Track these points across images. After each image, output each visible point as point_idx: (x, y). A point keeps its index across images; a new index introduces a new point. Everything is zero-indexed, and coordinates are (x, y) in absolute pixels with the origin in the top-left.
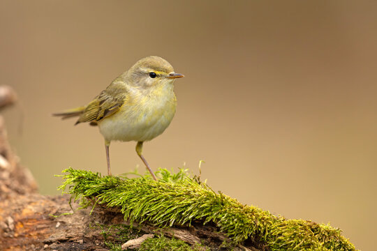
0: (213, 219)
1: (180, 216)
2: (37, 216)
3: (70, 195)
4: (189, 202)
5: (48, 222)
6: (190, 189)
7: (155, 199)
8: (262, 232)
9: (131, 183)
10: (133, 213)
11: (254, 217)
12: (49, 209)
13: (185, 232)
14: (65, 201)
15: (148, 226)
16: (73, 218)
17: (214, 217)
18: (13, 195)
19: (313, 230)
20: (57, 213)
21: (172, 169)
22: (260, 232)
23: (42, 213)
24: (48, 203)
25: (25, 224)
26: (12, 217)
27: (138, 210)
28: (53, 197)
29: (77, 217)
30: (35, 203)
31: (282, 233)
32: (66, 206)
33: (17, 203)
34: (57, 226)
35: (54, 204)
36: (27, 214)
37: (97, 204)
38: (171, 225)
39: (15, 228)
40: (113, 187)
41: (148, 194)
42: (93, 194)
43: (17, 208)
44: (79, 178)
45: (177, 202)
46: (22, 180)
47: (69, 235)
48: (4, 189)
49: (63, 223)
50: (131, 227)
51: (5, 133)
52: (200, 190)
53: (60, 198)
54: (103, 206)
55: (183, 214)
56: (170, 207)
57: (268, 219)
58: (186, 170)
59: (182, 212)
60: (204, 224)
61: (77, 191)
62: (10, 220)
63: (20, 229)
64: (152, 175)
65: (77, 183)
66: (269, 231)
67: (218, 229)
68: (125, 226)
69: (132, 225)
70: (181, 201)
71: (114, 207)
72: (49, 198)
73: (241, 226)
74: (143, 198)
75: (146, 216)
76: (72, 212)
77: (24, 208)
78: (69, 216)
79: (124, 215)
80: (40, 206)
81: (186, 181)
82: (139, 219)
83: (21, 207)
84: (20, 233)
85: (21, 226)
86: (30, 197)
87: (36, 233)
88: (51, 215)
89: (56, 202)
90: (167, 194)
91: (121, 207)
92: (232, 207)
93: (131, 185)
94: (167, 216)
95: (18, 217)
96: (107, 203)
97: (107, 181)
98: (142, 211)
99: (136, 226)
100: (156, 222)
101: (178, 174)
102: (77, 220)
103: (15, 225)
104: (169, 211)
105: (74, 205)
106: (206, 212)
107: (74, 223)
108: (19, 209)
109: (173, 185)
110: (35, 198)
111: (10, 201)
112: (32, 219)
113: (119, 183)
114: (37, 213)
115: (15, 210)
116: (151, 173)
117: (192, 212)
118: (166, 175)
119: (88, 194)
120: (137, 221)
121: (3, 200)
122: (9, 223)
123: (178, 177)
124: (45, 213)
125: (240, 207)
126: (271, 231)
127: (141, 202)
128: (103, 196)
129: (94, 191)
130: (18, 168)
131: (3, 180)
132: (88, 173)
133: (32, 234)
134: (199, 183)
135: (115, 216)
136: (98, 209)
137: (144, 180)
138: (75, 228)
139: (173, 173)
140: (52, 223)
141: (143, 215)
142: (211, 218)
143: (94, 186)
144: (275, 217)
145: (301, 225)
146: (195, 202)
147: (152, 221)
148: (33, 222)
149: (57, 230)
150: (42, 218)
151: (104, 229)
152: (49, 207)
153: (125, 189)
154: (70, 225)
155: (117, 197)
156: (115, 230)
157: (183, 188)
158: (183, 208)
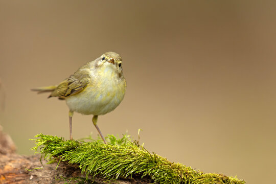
1: (124, 171)
2: (15, 171)
3: (41, 155)
4: (131, 160)
5: (24, 175)
6: (131, 151)
7: (105, 158)
9: (87, 145)
10: (88, 169)
11: (180, 172)
12: (24, 166)
13: (128, 183)
14: (37, 160)
15: (99, 178)
16: (43, 172)
17: (149, 172)
19: (224, 181)
20: (31, 168)
21: (118, 135)
22: (184, 183)
23: (19, 168)
24: (24, 161)
25: (6, 177)
27: (92, 167)
28: (27, 156)
29: (46, 171)
30: (14, 161)
31: (201, 183)
32: (37, 163)
34: (31, 178)
35: (28, 162)
36: (8, 169)
37: (61, 161)
38: (117, 178)
40: (73, 148)
41: (100, 154)
42: (58, 154)
44: (48, 142)
45: (121, 160)
46: (4, 144)
49: (35, 176)
50: (87, 179)
52: (139, 151)
53: (33, 157)
54: (66, 163)
55: (126, 169)
56: (117, 164)
57: (190, 173)
58: (128, 136)
59: (126, 168)
60: (142, 177)
61: (46, 151)
63: (3, 180)
64: (104, 140)
65: (45, 146)
66: (191, 183)
67: (153, 181)
68: (82, 179)
69: (87, 178)
70: (124, 160)
71: (74, 163)
72: (24, 157)
73: (170, 179)
74: (96, 157)
75: (98, 171)
76: (42, 168)
77: (5, 165)
79: (81, 170)
80: (18, 163)
81: (128, 144)
82: (93, 173)
83: (3, 164)
84: (3, 183)
85: (4, 179)
86: (10, 157)
87: (15, 183)
88: (26, 169)
89: (30, 160)
90: (114, 154)
91: (79, 164)
92: (163, 164)
93: (87, 147)
94: (114, 171)
95: (1, 171)
96: (69, 161)
97: (69, 144)
98: (95, 167)
99: (90, 178)
100: (105, 175)
101: (122, 139)
102: (46, 174)
104: (115, 167)
105: (44, 162)
106: (143, 168)
107: (44, 176)
108: (2, 166)
109: (118, 147)
110: (14, 157)
112: (11, 173)
113: (78, 145)
114: (16, 168)
117: (132, 168)
118: (113, 140)
119: (54, 154)
120: (91, 175)
123: (122, 141)
124: (22, 168)
125: (169, 164)
126: (193, 182)
127: (95, 160)
128: (66, 155)
129: (59, 152)
132: (55, 138)
134: (138, 146)
135: (75, 171)
136: (62, 165)
137: (97, 143)
138: (44, 180)
139: (118, 139)
140: (27, 176)
141: (96, 170)
142: (147, 173)
143: (59, 148)
144: (195, 172)
145: (215, 178)
146: (135, 161)
147: (103, 175)
148: (13, 175)
149: (31, 181)
150: (19, 172)
151: (66, 181)
152: (25, 164)
153: (83, 150)
154: (41, 178)
155: (76, 156)
156: (74, 182)
157: (126, 149)
158: (126, 165)
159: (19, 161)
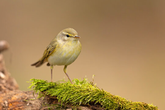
0: (99, 101)
1: (84, 100)
3: (34, 91)
4: (88, 94)
5: (24, 103)
6: (88, 88)
7: (72, 93)
8: (121, 108)
9: (61, 85)
10: (62, 99)
11: (118, 101)
12: (24, 97)
13: (86, 108)
14: (31, 94)
15: (69, 105)
16: (35, 101)
18: (7, 91)
19: (145, 107)
20: (28, 99)
21: (80, 79)
22: (120, 107)
23: (20, 99)
24: (23, 95)
25: (13, 104)
26: (7, 101)
27: (65, 98)
28: (26, 92)
29: (37, 101)
30: (18, 94)
31: (131, 108)
32: (32, 96)
33: (9, 94)
34: (28, 105)
35: (26, 95)
36: (14, 99)
37: (46, 95)
38: (80, 104)
39: (8, 106)
40: (53, 87)
41: (69, 90)
42: (44, 90)
43: (9, 96)
44: (38, 83)
45: (82, 94)
46: (12, 84)
47: (33, 109)
48: (3, 88)
49: (30, 103)
50: (62, 105)
51: (4, 63)
52: (93, 88)
53: (29, 92)
54: (49, 96)
55: (85, 99)
56: (79, 96)
57: (124, 102)
58: (87, 79)
59: (85, 98)
60: (95, 104)
61: (36, 89)
62: (6, 102)
63: (11, 106)
64: (71, 82)
65: (36, 85)
66: (125, 107)
67: (102, 106)
68: (59, 105)
69: (62, 104)
70: (84, 93)
71: (54, 96)
72: (24, 92)
73: (112, 105)
74: (67, 92)
75: (68, 100)
76: (34, 98)
77: (12, 97)
78: (33, 100)
79: (58, 100)
80: (20, 96)
81: (87, 84)
82: (65, 101)
83: (11, 96)
84: (11, 108)
85: (11, 105)
86: (15, 92)
87: (18, 108)
88: (25, 100)
89: (27, 94)
90: (78, 90)
91: (57, 96)
92: (108, 96)
93: (61, 86)
94: (78, 100)
95: (10, 101)
96: (50, 94)
97: (50, 84)
98: (66, 98)
99: (64, 105)
100: (73, 103)
101: (83, 81)
102: (37, 102)
103: (8, 104)
104: (79, 98)
105: (35, 95)
106: (96, 98)
107: (36, 104)
108: (10, 97)
109: (81, 86)
110: (17, 92)
111: (6, 93)
112: (16, 102)
113: (56, 85)
114: (18, 99)
115: (8, 98)
116: (70, 81)
117: (89, 98)
118: (77, 82)
119: (42, 90)
120: (64, 103)
121: (3, 93)
122: (6, 104)
123: (83, 82)
124: (22, 99)
125: (111, 96)
126: (126, 107)
127: (66, 94)
128: (49, 91)
129: (44, 89)
130: (10, 78)
131: (3, 84)
132: (42, 81)
133: (16, 108)
134: (93, 85)
135: (54, 100)
136: (46, 97)
137: (67, 84)
138: (36, 106)
139: (80, 81)
140: (25, 103)
141: (67, 100)
142: (98, 101)
143: (44, 87)
144: (128, 101)
145: (139, 104)
146: (91, 94)
147: (71, 103)
148: (17, 103)
149: (28, 107)
150: (21, 101)
151: (49, 106)
152: (24, 96)
153: (59, 88)
154: (34, 104)
155: (55, 91)
156: (54, 107)
157: (85, 87)
158: (85, 96)
159: (20, 94)
